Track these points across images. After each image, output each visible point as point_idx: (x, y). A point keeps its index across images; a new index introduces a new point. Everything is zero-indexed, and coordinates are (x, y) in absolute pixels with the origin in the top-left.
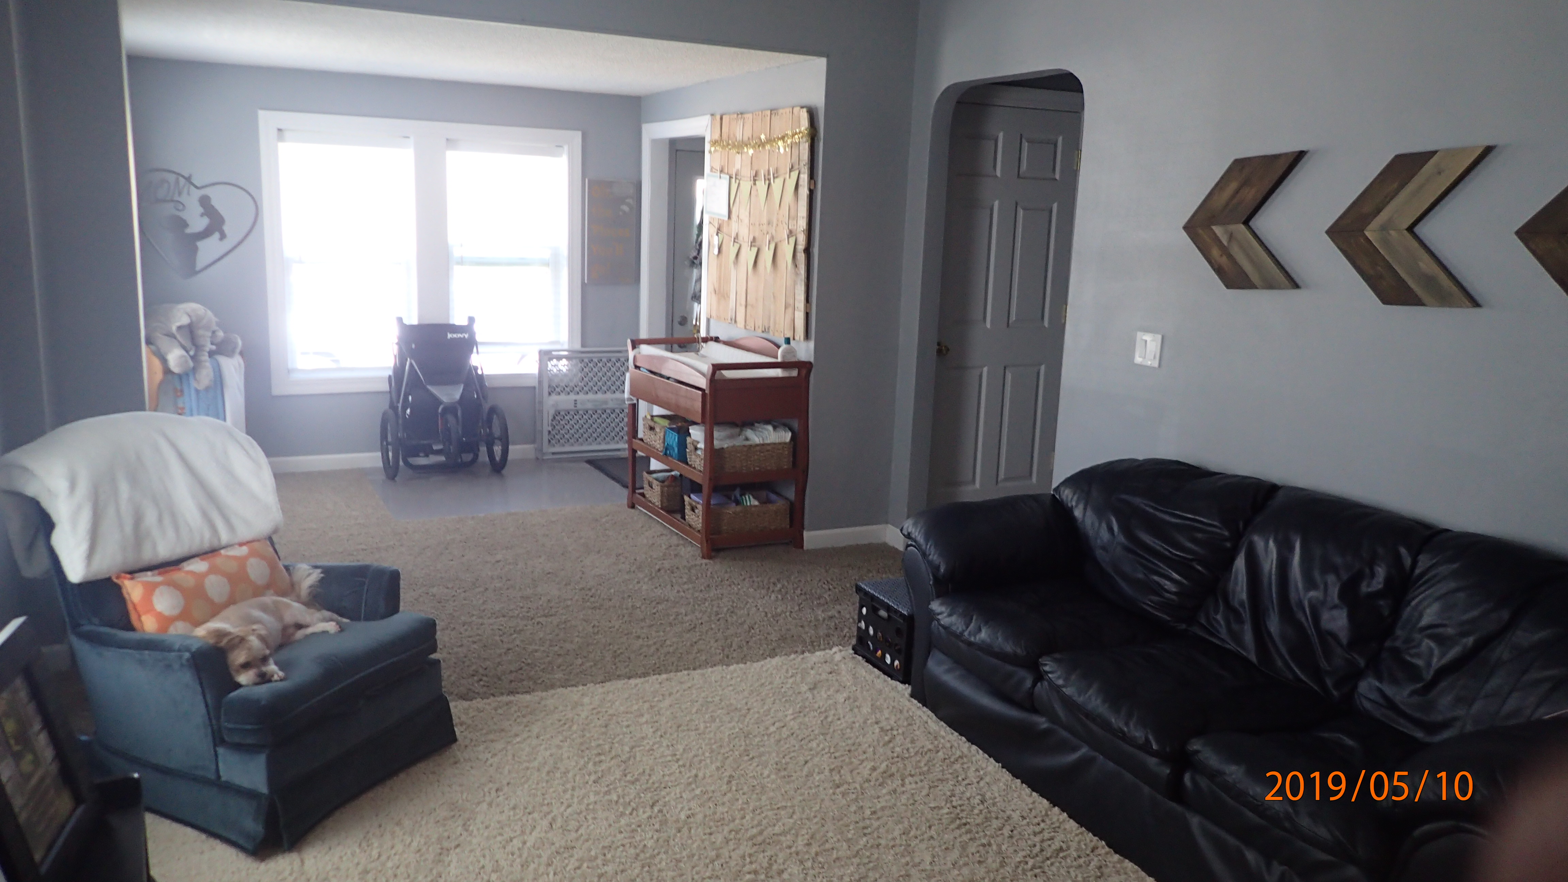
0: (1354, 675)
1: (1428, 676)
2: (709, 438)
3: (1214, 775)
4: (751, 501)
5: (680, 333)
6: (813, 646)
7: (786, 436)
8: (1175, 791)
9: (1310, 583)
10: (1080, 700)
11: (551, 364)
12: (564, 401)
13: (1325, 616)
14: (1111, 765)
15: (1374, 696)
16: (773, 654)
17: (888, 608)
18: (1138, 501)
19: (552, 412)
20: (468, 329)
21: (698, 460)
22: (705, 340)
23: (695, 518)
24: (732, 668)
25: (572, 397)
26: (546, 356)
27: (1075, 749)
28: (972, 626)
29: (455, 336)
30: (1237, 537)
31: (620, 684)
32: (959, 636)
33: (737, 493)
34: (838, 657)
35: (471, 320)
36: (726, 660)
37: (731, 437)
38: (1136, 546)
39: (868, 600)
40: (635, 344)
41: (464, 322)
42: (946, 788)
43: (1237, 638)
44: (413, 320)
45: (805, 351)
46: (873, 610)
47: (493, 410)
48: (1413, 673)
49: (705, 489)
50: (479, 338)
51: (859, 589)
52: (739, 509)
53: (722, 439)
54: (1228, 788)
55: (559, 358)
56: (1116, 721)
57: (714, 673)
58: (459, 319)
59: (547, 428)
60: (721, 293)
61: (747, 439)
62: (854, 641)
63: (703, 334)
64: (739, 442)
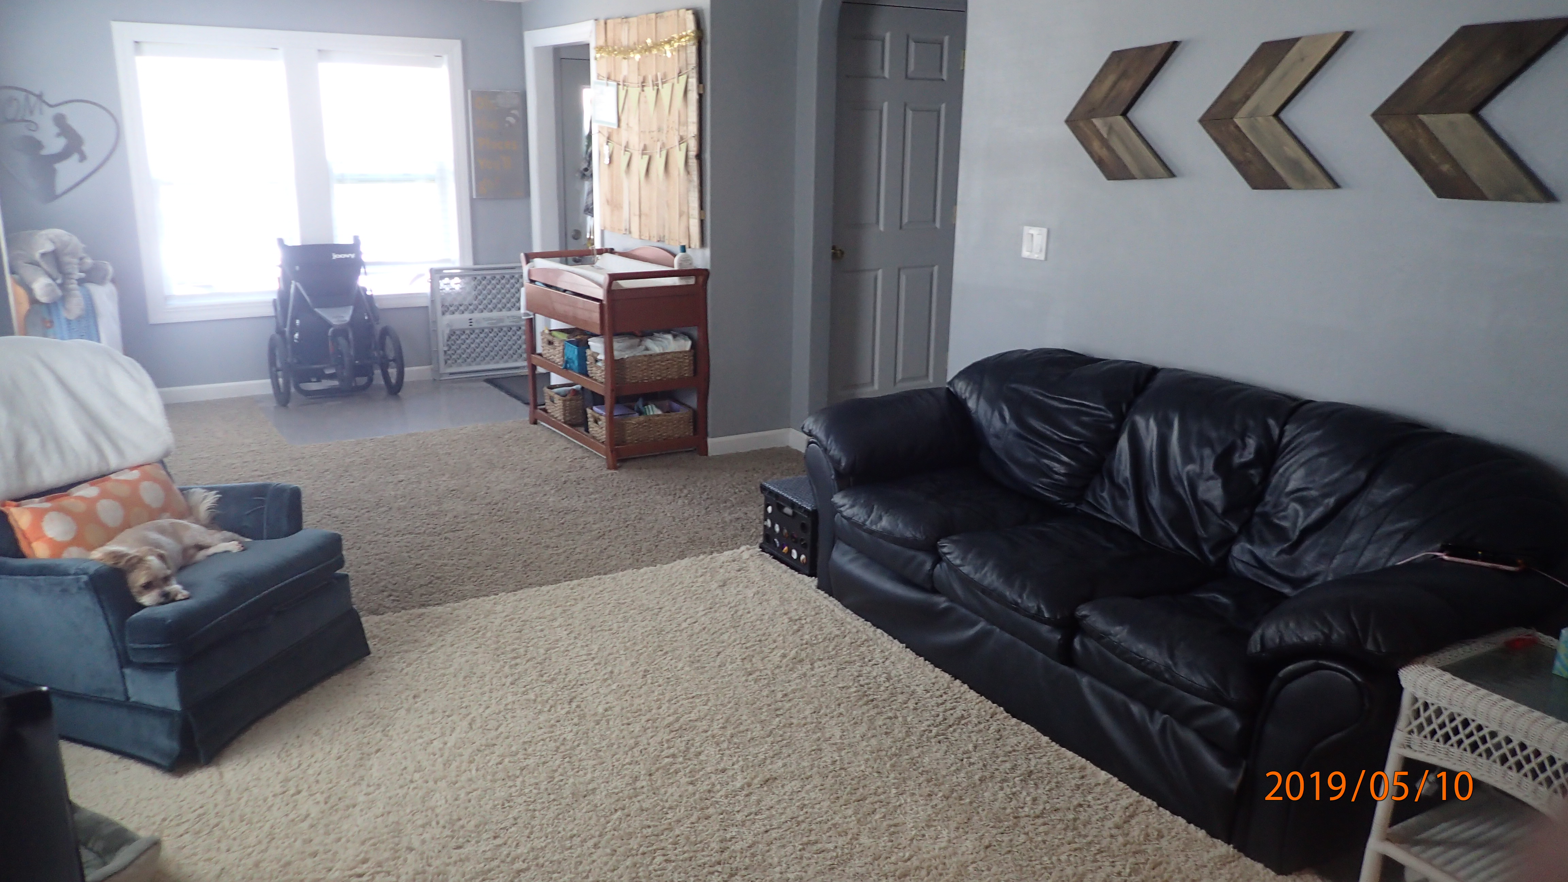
0: (1229, 540)
1: (1295, 536)
2: (609, 350)
3: (1100, 637)
4: (653, 410)
5: (573, 246)
6: (721, 546)
7: (686, 345)
8: (1066, 654)
9: (1188, 458)
10: (977, 577)
11: (442, 283)
12: (460, 320)
13: (1202, 487)
14: (1007, 636)
15: (1247, 558)
16: (682, 556)
17: (793, 505)
18: (1027, 389)
19: (447, 331)
20: (354, 248)
21: (598, 372)
22: (601, 252)
23: (599, 430)
24: (642, 571)
25: (467, 315)
26: (437, 274)
27: (974, 624)
28: (873, 516)
29: (340, 256)
30: (1121, 419)
31: (532, 591)
32: (861, 526)
33: (640, 403)
34: (746, 555)
35: (356, 238)
36: (637, 564)
37: (631, 347)
38: (1027, 433)
39: (773, 498)
40: (529, 258)
41: (351, 241)
42: (854, 669)
43: (1122, 514)
44: (295, 240)
45: (701, 258)
46: (779, 508)
47: (385, 332)
48: (1280, 533)
49: (608, 401)
50: (365, 258)
51: (763, 489)
52: (642, 418)
53: (622, 349)
54: (1114, 648)
55: (451, 276)
56: (1010, 594)
57: (625, 577)
58: (342, 238)
59: (442, 348)
60: (613, 204)
61: (647, 349)
62: (761, 540)
63: (597, 245)
64: (639, 352)
